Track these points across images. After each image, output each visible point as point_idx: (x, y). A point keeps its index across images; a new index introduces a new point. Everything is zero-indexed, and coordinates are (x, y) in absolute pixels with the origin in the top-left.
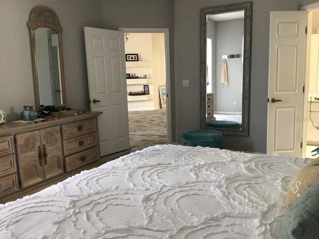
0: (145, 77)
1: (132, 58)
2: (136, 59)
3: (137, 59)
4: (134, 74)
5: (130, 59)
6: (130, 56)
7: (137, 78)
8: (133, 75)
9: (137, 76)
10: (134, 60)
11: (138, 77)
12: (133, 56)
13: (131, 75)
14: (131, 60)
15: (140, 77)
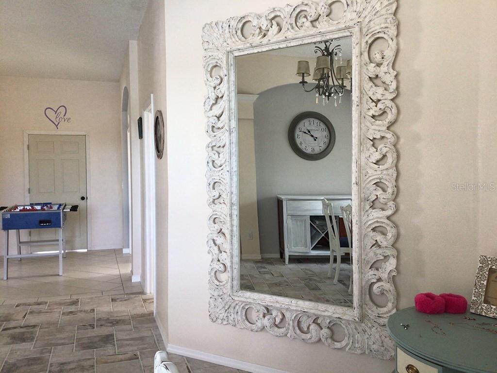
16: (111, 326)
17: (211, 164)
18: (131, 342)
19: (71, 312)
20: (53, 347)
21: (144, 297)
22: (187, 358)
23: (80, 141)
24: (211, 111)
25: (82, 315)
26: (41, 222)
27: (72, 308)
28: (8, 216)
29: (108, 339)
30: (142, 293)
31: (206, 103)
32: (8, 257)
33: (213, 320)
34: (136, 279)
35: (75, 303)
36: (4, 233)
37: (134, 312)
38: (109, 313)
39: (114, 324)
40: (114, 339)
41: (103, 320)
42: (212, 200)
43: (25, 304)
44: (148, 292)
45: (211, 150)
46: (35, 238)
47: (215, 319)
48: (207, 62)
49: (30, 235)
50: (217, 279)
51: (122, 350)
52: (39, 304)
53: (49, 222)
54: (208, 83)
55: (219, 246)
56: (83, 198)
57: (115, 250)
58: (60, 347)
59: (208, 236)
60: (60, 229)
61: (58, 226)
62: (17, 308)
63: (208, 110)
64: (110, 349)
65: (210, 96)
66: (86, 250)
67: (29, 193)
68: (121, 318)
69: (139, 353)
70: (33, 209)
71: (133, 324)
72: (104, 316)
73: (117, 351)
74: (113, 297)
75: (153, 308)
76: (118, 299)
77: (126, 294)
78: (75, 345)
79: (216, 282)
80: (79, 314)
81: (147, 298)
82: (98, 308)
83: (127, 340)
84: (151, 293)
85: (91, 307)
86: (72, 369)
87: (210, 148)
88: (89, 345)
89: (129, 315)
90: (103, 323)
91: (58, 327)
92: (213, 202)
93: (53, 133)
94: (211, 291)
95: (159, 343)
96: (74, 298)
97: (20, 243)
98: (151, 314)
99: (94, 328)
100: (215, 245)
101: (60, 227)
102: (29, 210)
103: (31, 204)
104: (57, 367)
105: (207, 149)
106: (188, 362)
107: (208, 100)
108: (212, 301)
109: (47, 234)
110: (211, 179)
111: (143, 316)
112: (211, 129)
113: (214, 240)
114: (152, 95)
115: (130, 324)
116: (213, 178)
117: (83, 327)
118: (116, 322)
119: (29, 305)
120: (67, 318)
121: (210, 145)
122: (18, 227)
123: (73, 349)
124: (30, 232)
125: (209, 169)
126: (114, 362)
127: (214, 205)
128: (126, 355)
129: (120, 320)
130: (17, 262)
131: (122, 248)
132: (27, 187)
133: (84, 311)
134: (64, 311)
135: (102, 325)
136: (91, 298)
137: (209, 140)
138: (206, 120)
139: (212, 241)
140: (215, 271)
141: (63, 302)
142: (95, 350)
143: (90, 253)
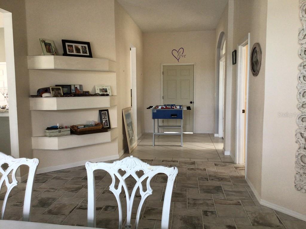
0: (104, 93)
1: (78, 50)
2: (86, 53)
3: (88, 52)
4: (81, 86)
5: (73, 52)
6: (74, 45)
7: (86, 94)
8: (78, 88)
9: (85, 89)
10: (82, 54)
11: (88, 92)
12: (80, 46)
13: (73, 88)
14: (75, 53)
15: (91, 92)
16: (218, 181)
17: (302, 78)
18: (234, 193)
19: (192, 169)
20: (187, 188)
21: (235, 165)
22: (276, 211)
23: (191, 68)
24: (305, 40)
25: (200, 172)
26: (172, 115)
27: (192, 167)
28: (155, 111)
29: (218, 189)
30: (233, 162)
31: (301, 34)
32: (155, 134)
33: (298, 189)
34: (227, 153)
35: (193, 163)
36: (153, 120)
37: (231, 174)
38: (215, 172)
39: (220, 180)
40: (222, 189)
41: (212, 176)
42: (301, 105)
43: (166, 161)
44: (237, 162)
45: (303, 68)
46: (165, 124)
47: (300, 189)
48: (304, 3)
49: (163, 122)
50: (302, 161)
51: (229, 197)
52: (174, 161)
53: (176, 115)
54: (303, 19)
55: (305, 138)
56: (191, 103)
57: (209, 134)
58: (191, 189)
59: (296, 130)
60: (181, 120)
61: (181, 118)
62: (163, 162)
63: (302, 39)
64: (221, 196)
65: (304, 28)
66: (192, 133)
67: (163, 99)
68: (223, 177)
69: (241, 202)
70: (166, 108)
71: (232, 182)
72: (212, 174)
73: (226, 198)
74: (215, 163)
75: (244, 173)
76: (218, 164)
77: (223, 162)
78: (199, 189)
79: (302, 163)
80: (197, 171)
81: (238, 167)
82: (207, 168)
83: (231, 191)
84: (239, 164)
85: (204, 167)
86: (201, 204)
87: (302, 67)
88: (208, 191)
89: (228, 176)
90: (213, 178)
91: (187, 177)
92: (302, 106)
93: (176, 64)
94: (297, 169)
95: (253, 197)
96: (193, 160)
97: (159, 126)
98: (243, 177)
99: (208, 180)
100: (303, 137)
101: (182, 119)
102: (165, 108)
103: (165, 105)
104: (192, 201)
105: (300, 68)
106: (277, 214)
107: (303, 31)
108: (297, 176)
109: (172, 122)
110: (301, 90)
111: (237, 177)
112: (303, 53)
113: (301, 133)
114: (249, 34)
115: (230, 181)
116: (304, 88)
117: (201, 178)
118: (221, 179)
119: (169, 161)
120: (191, 172)
121: (302, 65)
122: (158, 118)
123: (199, 192)
124: (163, 121)
125: (301, 82)
126: (225, 204)
127: (303, 108)
128: (232, 201)
129: (223, 178)
130: (157, 137)
131: (214, 133)
132: (162, 96)
133: (200, 169)
134: (188, 168)
135: (212, 180)
136: (203, 162)
137: (301, 61)
138: (299, 46)
139: (300, 134)
140: (301, 155)
141: (186, 162)
142: (212, 194)
143: (195, 135)
